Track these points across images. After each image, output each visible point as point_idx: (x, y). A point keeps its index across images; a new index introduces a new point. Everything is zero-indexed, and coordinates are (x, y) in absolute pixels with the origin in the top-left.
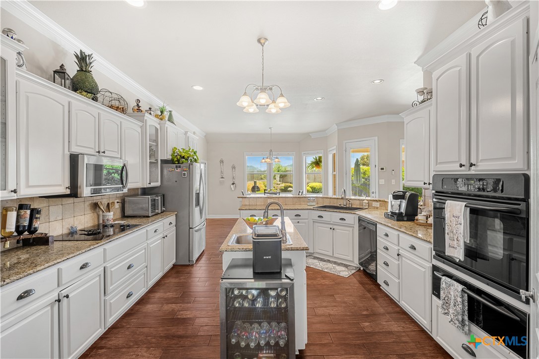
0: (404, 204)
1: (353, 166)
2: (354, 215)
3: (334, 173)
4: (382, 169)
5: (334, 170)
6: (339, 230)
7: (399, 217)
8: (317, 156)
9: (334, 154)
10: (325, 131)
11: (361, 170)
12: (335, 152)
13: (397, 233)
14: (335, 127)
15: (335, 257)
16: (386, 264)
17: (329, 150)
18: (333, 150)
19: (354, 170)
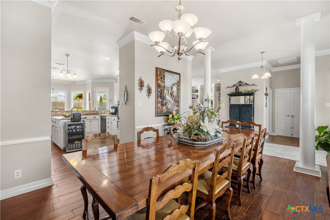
0: (114, 110)
1: (99, 99)
2: (99, 116)
3: (90, 102)
4: (111, 100)
5: (90, 100)
6: (93, 122)
7: (113, 114)
8: (80, 93)
9: (90, 93)
10: (85, 81)
11: (103, 102)
12: (90, 92)
13: (111, 117)
14: (90, 81)
15: (92, 132)
16: (109, 127)
17: (87, 91)
18: (89, 91)
19: (99, 102)
